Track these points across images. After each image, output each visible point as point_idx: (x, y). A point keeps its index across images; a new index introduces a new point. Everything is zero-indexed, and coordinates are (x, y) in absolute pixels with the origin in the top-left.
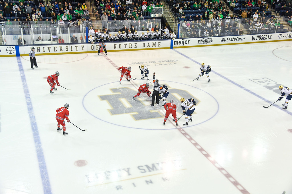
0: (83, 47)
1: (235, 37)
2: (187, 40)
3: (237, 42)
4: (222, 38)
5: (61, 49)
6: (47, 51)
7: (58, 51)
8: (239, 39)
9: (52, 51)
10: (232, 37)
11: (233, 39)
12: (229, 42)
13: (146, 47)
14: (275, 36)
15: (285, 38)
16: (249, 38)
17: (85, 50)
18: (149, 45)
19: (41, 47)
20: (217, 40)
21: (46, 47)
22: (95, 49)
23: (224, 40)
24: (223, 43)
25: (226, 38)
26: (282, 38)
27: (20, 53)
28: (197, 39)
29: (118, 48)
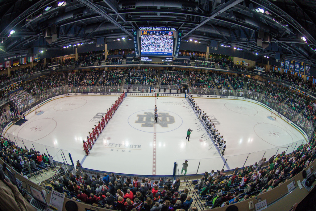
0: (149, 94)
1: (213, 96)
2: (192, 95)
3: (214, 98)
4: (207, 95)
5: (141, 95)
6: (136, 95)
7: (140, 95)
8: (215, 97)
9: (137, 95)
10: (212, 96)
11: (212, 97)
12: (210, 98)
13: (174, 96)
14: (229, 97)
15: (233, 99)
16: (219, 97)
17: (150, 95)
18: (176, 96)
19: (134, 94)
20: (205, 96)
21: (135, 93)
22: (153, 96)
23: (208, 96)
24: (208, 97)
25: (209, 96)
26: (232, 98)
27: (127, 95)
28: (197, 95)
29: (162, 96)
